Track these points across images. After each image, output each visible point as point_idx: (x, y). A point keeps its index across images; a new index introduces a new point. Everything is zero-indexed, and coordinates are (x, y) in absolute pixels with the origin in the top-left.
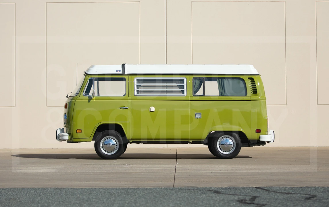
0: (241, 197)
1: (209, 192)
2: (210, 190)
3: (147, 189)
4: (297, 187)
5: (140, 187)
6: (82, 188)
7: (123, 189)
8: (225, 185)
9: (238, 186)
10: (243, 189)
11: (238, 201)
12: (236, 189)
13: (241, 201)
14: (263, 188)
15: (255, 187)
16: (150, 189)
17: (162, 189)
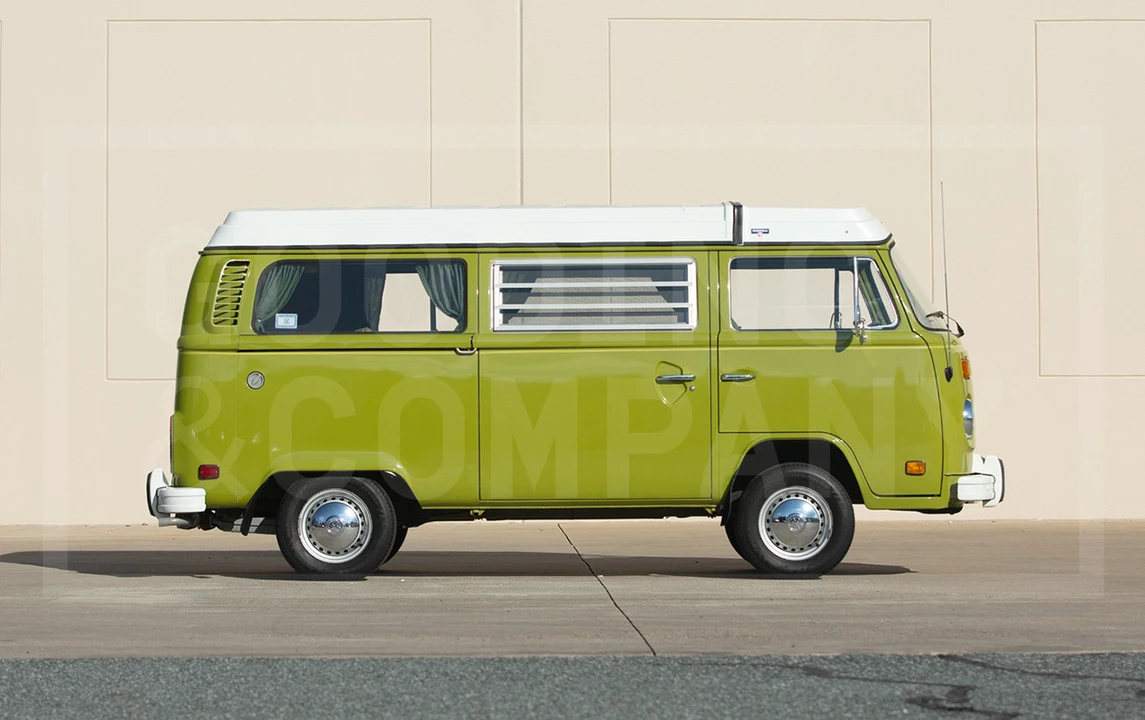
0: (916, 690)
1: (787, 673)
2: (785, 665)
3: (566, 661)
4: (1083, 655)
5: (541, 656)
6: (338, 657)
7: (484, 662)
8: (832, 648)
9: (878, 652)
10: (899, 661)
11: (911, 701)
12: (876, 661)
13: (924, 702)
14: (968, 658)
15: (936, 654)
16: (576, 660)
17: (621, 662)
